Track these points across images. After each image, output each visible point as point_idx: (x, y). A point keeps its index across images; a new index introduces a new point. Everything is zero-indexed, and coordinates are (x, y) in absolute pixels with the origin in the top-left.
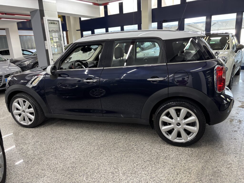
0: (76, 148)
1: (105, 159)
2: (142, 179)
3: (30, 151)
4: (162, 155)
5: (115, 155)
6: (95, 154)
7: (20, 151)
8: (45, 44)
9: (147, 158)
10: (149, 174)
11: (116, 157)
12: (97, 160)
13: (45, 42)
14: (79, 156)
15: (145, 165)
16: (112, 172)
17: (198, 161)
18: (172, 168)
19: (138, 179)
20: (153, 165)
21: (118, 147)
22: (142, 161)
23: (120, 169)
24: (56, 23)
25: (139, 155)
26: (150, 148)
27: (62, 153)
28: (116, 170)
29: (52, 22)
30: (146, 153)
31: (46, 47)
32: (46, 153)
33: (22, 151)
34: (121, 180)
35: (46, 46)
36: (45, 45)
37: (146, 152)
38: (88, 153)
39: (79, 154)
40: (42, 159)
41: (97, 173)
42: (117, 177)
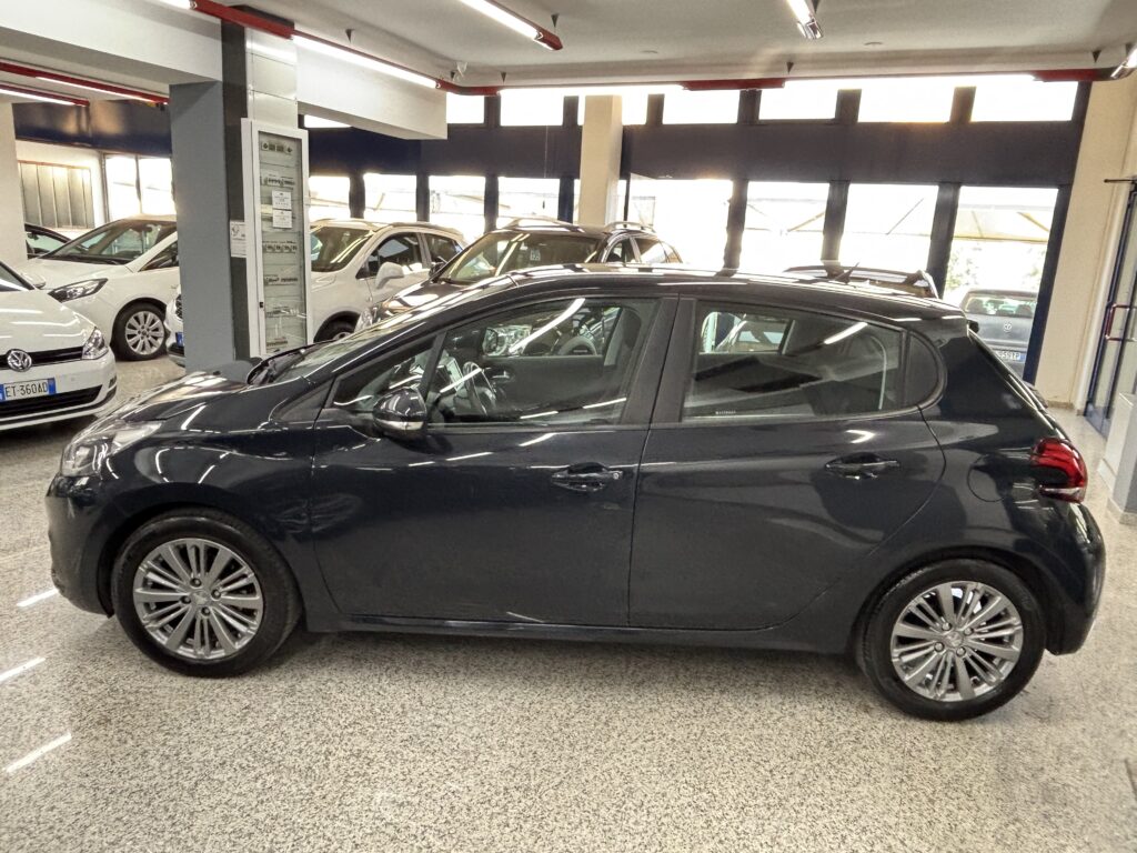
0: (489, 706)
1: (635, 752)
2: (820, 827)
3: (291, 722)
4: (842, 729)
5: (664, 732)
6: (581, 729)
7: (243, 720)
8: (232, 233)
9: (794, 746)
10: (831, 805)
11: (673, 740)
12: (607, 754)
13: (231, 227)
14: (520, 738)
15: (803, 771)
16: (694, 805)
17: (973, 748)
18: (902, 781)
19: (803, 826)
20: (832, 772)
21: (661, 699)
22: (781, 756)
23: (716, 792)
24: (289, 150)
25: (757, 732)
26: (783, 704)
27: (441, 730)
28: (705, 795)
29: (274, 141)
30: (780, 725)
31: (234, 244)
32: (371, 730)
33: (250, 720)
34: (745, 833)
35: (232, 241)
36: (232, 237)
37: (778, 720)
38: (555, 728)
39: (517, 730)
40: (366, 757)
41: (635, 811)
42: (724, 823)
